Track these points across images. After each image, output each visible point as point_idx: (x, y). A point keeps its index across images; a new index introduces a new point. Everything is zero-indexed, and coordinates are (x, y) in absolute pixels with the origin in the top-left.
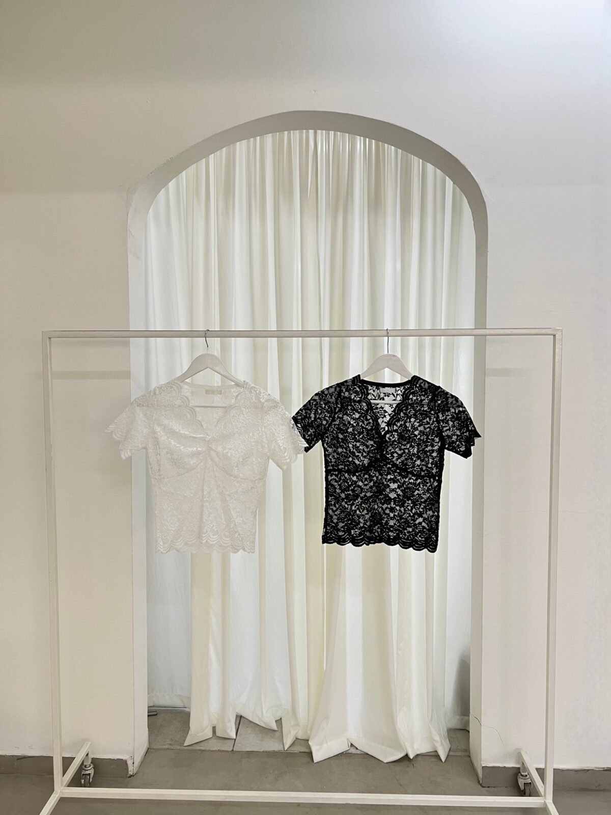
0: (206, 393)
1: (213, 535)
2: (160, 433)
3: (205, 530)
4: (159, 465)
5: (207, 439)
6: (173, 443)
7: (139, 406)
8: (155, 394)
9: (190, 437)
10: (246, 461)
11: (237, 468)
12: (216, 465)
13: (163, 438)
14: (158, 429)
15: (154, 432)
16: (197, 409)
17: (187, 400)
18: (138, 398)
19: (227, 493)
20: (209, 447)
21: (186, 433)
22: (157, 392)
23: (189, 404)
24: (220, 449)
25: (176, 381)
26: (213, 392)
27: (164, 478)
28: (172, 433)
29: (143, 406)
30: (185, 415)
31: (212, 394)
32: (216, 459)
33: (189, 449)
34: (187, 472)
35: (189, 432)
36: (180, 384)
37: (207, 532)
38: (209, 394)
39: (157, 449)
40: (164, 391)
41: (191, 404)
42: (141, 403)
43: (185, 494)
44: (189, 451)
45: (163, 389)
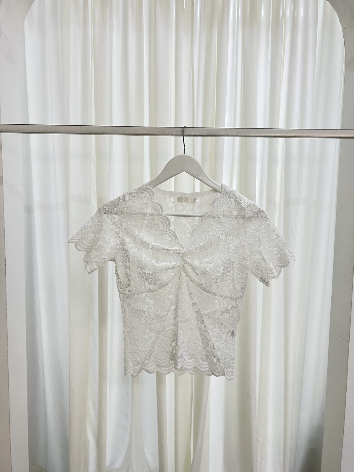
0: (179, 201)
1: (189, 359)
2: (130, 244)
3: (180, 355)
4: (129, 280)
5: (181, 252)
6: (144, 256)
7: (107, 214)
8: (124, 200)
9: (163, 249)
10: (226, 276)
11: (216, 284)
12: (192, 281)
13: (133, 250)
14: (128, 240)
15: (123, 243)
16: (170, 217)
17: (159, 208)
18: (106, 205)
19: (205, 312)
20: (184, 260)
21: (158, 244)
22: (127, 198)
23: (162, 212)
24: (196, 263)
25: (148, 187)
26: (186, 200)
27: (134, 294)
28: (143, 244)
29: (111, 213)
30: (158, 224)
31: (185, 202)
32: (192, 274)
33: (162, 263)
34: (159, 288)
35: (162, 244)
36: (153, 189)
37: (182, 356)
38: (181, 202)
39: (126, 262)
40: (134, 197)
41: (164, 213)
42: (109, 210)
43: (158, 313)
44: (162, 265)
45: (133, 195)
